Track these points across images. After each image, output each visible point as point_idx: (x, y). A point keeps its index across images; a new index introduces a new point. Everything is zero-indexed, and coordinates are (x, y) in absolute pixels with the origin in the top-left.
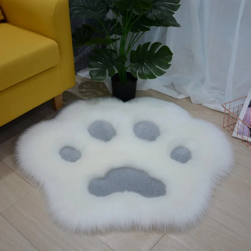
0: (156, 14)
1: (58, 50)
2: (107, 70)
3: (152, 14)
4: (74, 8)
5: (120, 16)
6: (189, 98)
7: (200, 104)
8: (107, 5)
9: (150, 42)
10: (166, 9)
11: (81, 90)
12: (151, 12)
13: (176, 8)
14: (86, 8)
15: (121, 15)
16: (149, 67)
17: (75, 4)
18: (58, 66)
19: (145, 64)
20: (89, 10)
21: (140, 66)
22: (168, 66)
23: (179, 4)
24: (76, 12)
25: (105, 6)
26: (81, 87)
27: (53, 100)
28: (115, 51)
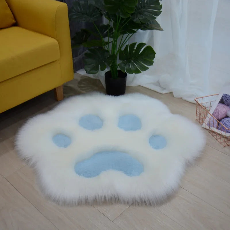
0: (141, 18)
1: (58, 47)
2: (99, 65)
3: (138, 19)
4: (73, 14)
5: (111, 21)
6: (171, 93)
7: (181, 98)
8: (101, 11)
9: (136, 43)
10: (150, 15)
11: (80, 85)
12: (137, 17)
13: (158, 14)
14: (83, 14)
15: (113, 20)
16: (135, 64)
17: (74, 11)
18: (58, 61)
19: (132, 61)
20: (85, 15)
21: (128, 63)
22: (151, 63)
23: (161, 10)
24: (75, 17)
25: (99, 13)
26: (80, 83)
27: (55, 90)
28: (108, 51)
